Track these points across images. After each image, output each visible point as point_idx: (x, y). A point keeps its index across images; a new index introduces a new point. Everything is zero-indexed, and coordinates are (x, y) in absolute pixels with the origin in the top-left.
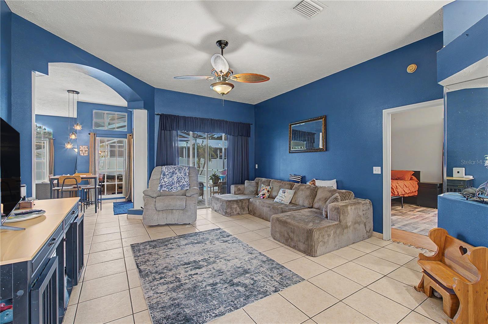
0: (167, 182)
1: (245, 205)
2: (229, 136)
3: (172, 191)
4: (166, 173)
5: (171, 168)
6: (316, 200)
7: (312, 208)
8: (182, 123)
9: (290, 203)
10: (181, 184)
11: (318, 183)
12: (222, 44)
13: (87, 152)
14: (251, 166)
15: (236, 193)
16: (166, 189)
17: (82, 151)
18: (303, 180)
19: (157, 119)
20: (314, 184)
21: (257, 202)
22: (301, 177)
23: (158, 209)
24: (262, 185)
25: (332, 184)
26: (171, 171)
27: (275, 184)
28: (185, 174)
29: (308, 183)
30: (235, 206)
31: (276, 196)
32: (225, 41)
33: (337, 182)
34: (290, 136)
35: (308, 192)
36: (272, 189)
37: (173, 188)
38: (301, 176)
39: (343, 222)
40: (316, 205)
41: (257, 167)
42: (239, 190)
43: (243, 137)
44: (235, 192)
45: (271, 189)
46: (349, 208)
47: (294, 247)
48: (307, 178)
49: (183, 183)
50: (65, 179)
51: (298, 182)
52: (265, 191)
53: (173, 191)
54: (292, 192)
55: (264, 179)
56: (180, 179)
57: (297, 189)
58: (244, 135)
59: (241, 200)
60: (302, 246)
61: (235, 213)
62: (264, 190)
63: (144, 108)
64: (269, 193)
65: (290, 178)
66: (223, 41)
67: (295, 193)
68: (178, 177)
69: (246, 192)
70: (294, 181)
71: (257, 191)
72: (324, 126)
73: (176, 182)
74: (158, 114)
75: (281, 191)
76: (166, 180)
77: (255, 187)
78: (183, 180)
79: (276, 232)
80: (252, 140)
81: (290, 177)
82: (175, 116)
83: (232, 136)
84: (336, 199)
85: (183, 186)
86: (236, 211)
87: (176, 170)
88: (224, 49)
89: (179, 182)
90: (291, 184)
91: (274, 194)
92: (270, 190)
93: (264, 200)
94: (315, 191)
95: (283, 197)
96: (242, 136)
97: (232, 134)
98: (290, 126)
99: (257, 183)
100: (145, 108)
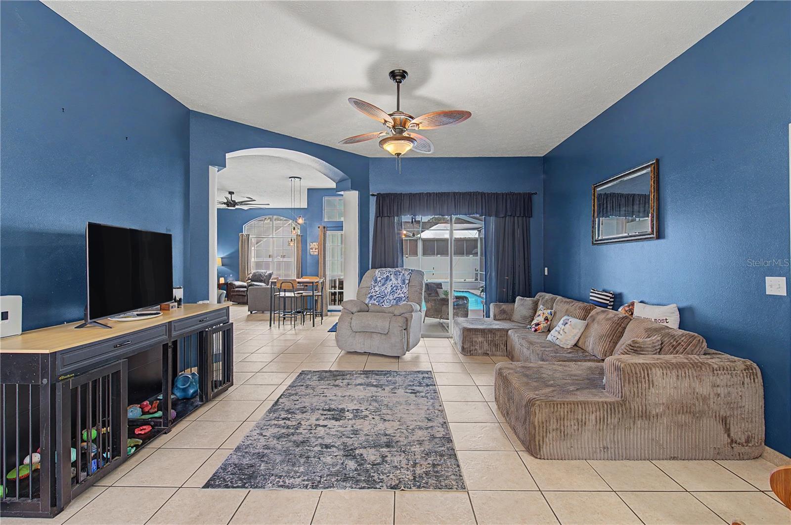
0: (378, 293)
1: (500, 340)
3: (383, 305)
4: (379, 279)
5: (386, 272)
8: (406, 203)
9: (576, 345)
10: (396, 295)
11: (640, 310)
12: (398, 76)
13: (317, 250)
14: (536, 270)
16: (375, 302)
17: (312, 249)
19: (373, 201)
20: (632, 312)
22: (611, 295)
23: (355, 329)
24: (542, 307)
25: (665, 314)
26: (385, 276)
27: (560, 306)
28: (404, 282)
29: (621, 310)
30: (480, 339)
32: (400, 70)
34: (594, 211)
36: (553, 315)
37: (385, 302)
38: (611, 293)
41: (546, 273)
42: (503, 312)
43: (516, 218)
44: (495, 316)
45: (551, 315)
49: (399, 295)
50: (283, 282)
51: (605, 306)
52: (542, 319)
53: (385, 306)
54: (583, 324)
55: (548, 296)
56: (395, 288)
58: (518, 214)
59: (492, 331)
61: (480, 352)
62: (541, 315)
63: (351, 189)
64: (547, 323)
65: (591, 296)
66: (398, 71)
67: (587, 326)
68: (393, 286)
69: (515, 317)
70: (595, 303)
72: (654, 183)
73: (389, 293)
74: (373, 195)
75: (562, 321)
76: (377, 289)
77: (530, 309)
78: (400, 290)
80: (537, 221)
81: (591, 294)
82: (395, 195)
85: (398, 299)
87: (391, 274)
88: (401, 82)
89: (393, 293)
90: (587, 309)
92: (549, 317)
95: (561, 332)
96: (514, 217)
98: (594, 189)
99: (535, 303)
100: (353, 188)
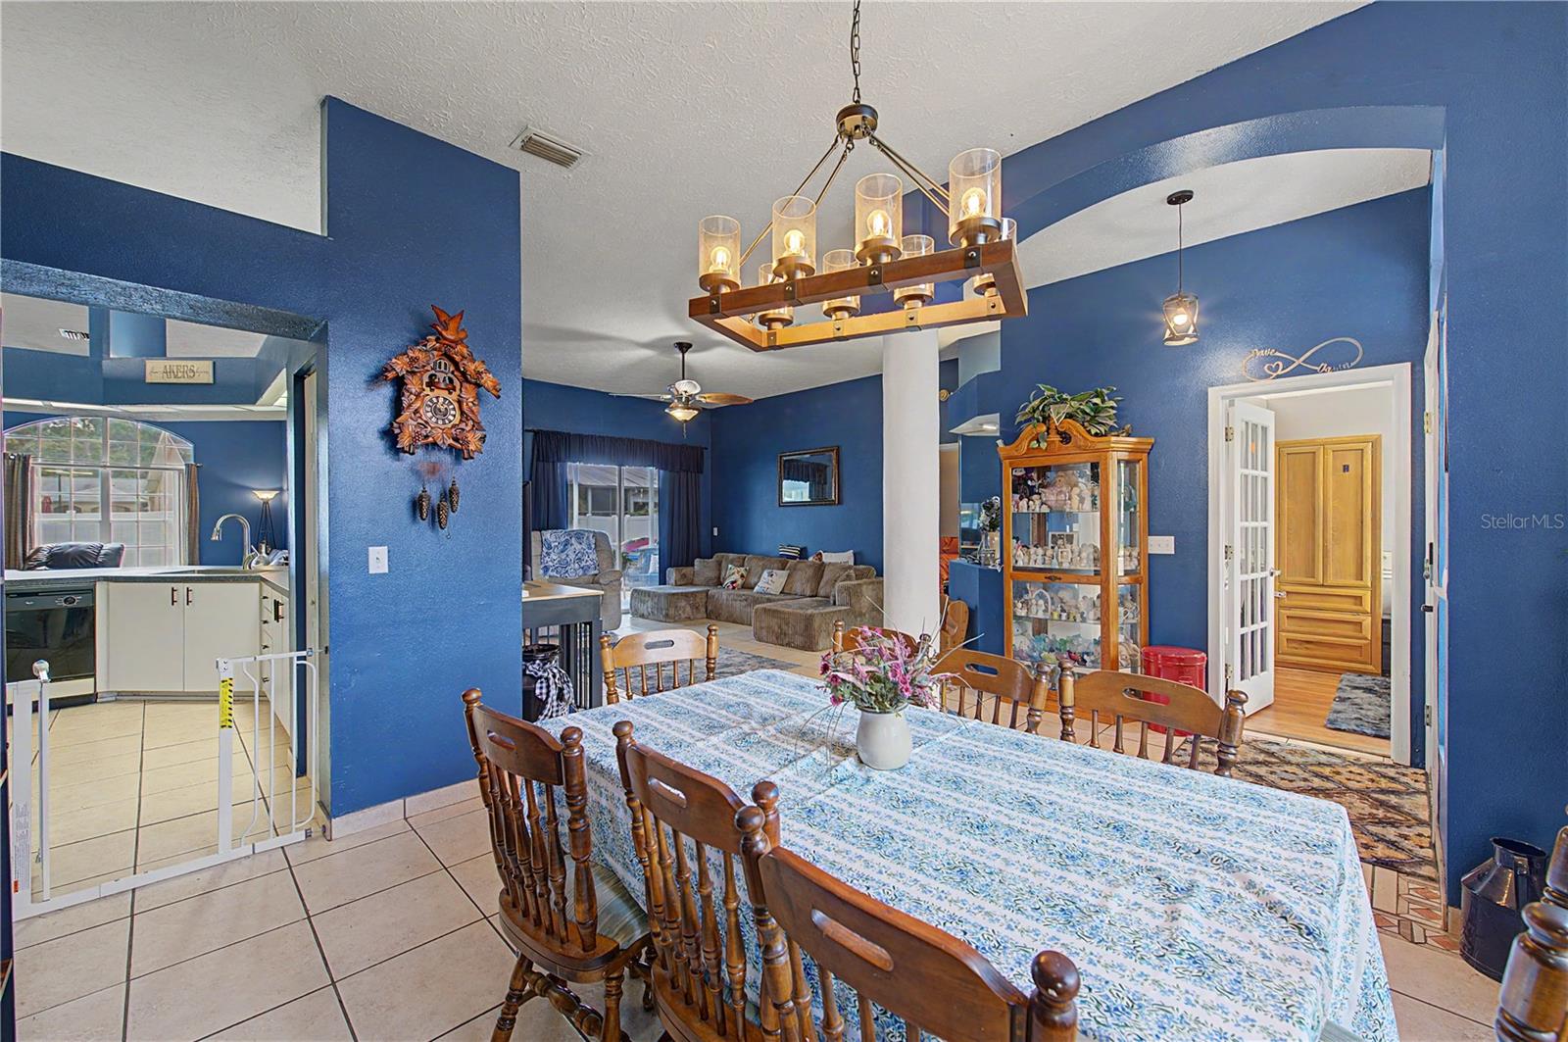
0: (556, 562)
1: (701, 600)
2: (661, 471)
4: (553, 544)
5: (562, 535)
6: (822, 584)
7: (816, 596)
9: (781, 592)
10: (584, 564)
11: (827, 558)
14: (704, 532)
15: (679, 583)
16: (555, 574)
18: (803, 554)
19: (529, 440)
20: (820, 559)
21: (722, 595)
22: (799, 549)
24: (730, 566)
25: (847, 557)
26: (563, 539)
27: (752, 563)
28: (589, 545)
29: (811, 559)
30: (683, 604)
31: (756, 584)
33: (854, 554)
34: (780, 477)
35: (810, 572)
36: (749, 572)
37: (569, 572)
38: (799, 547)
39: (857, 607)
40: (822, 592)
41: (716, 534)
42: (684, 576)
43: (689, 473)
44: (677, 580)
45: (746, 571)
46: (865, 587)
47: (788, 645)
48: (809, 550)
49: (586, 563)
51: (794, 558)
52: (736, 577)
53: (569, 578)
54: (785, 573)
55: (731, 556)
56: (579, 555)
57: (793, 569)
58: (691, 469)
59: (690, 594)
60: (799, 640)
61: (683, 616)
62: (733, 574)
64: (743, 579)
65: (782, 551)
67: (789, 575)
68: (577, 551)
69: (696, 580)
70: (787, 556)
71: (719, 578)
72: (837, 464)
73: (573, 561)
74: (529, 431)
75: (765, 574)
76: (553, 556)
77: (715, 570)
78: (587, 556)
79: (762, 628)
80: (706, 478)
81: (781, 549)
83: (668, 472)
84: (848, 577)
85: (586, 567)
86: (684, 612)
87: (570, 538)
89: (578, 560)
90: (783, 562)
91: (753, 580)
92: (745, 574)
93: (736, 592)
94: (821, 568)
95: (769, 583)
96: (687, 472)
97: (669, 467)
98: (781, 459)
99: (720, 564)
